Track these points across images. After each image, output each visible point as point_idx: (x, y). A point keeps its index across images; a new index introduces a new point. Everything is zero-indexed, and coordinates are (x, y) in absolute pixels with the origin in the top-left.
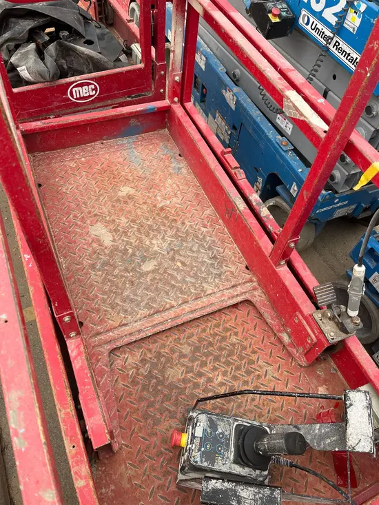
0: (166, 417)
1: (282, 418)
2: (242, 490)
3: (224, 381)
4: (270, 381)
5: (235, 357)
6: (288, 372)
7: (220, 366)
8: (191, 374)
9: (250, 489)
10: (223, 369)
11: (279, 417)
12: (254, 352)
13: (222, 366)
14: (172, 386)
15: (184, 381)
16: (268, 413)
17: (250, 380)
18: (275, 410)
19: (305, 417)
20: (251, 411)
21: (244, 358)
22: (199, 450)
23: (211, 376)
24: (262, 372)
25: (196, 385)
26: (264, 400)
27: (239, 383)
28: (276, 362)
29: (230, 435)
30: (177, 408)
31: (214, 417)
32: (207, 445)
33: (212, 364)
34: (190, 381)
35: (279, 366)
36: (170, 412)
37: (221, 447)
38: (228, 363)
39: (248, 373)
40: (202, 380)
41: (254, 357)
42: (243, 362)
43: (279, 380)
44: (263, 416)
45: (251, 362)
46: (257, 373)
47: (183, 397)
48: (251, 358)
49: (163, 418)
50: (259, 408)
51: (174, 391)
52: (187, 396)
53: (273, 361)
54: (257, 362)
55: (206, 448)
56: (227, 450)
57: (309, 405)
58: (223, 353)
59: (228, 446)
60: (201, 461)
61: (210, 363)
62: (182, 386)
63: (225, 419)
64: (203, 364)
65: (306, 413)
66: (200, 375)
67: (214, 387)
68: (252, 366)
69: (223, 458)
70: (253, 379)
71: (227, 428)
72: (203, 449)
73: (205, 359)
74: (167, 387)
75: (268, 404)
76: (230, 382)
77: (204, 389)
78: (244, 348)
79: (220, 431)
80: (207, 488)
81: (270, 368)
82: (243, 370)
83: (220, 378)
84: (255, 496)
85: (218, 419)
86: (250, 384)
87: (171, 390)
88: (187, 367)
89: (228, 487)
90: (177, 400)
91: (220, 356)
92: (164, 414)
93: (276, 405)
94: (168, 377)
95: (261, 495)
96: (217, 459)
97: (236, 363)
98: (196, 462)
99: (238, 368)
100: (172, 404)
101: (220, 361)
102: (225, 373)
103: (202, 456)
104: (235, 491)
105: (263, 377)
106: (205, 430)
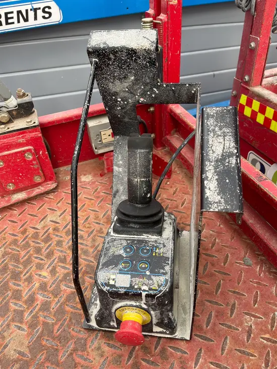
0: (82, 357)
1: (107, 212)
2: (214, 152)
3: (50, 268)
4: (64, 219)
5: (23, 253)
6: (59, 202)
7: (27, 272)
8: (26, 314)
9: (210, 142)
10: (34, 268)
11: (104, 216)
12: (24, 232)
13: (29, 270)
14: (36, 347)
15: (32, 326)
16: (99, 224)
17: (57, 238)
18: (97, 218)
19: (107, 194)
20: (94, 240)
21: (27, 243)
22: (149, 278)
23: (37, 285)
24: (52, 226)
25: (45, 306)
26: (85, 227)
27: (58, 250)
28: (44, 211)
29: (127, 240)
30: (72, 337)
31: (103, 260)
32: (141, 268)
33: (20, 283)
34: (36, 317)
35: (50, 209)
36: (75, 350)
37: (143, 250)
38: (28, 262)
39: (48, 239)
40: (40, 298)
41: (31, 232)
42: (32, 244)
43: (65, 211)
44: (101, 229)
45: (36, 236)
46: (51, 231)
47: (57, 327)
48: (30, 236)
49: (82, 362)
50: (92, 232)
51: (44, 343)
52: (58, 320)
53: (42, 215)
54: (37, 229)
55: (145, 268)
56: (146, 242)
57: (97, 189)
58: (11, 267)
59: (141, 242)
60: (165, 274)
61: (19, 285)
62: (40, 328)
63: (106, 245)
64: (17, 295)
65: (104, 193)
66: (31, 300)
67: (55, 280)
68: (41, 235)
69: (157, 247)
70: (57, 236)
71: (119, 244)
72: (148, 273)
73: (10, 293)
74: (34, 356)
75: (89, 223)
76: (54, 261)
77: (53, 294)
78: (15, 242)
79: (122, 252)
80: (220, 202)
81: (49, 218)
82: (42, 245)
83: (44, 273)
84: (218, 136)
85: (105, 255)
86: (62, 239)
87: (42, 348)
88: (13, 320)
89: (213, 171)
90: (59, 338)
91: (12, 272)
92: (78, 360)
93: (92, 216)
94: (20, 353)
95: (217, 129)
96: (159, 254)
97: (31, 252)
98: (166, 281)
99: (38, 250)
100: (64, 346)
101: (21, 272)
102: (40, 267)
103: (158, 274)
104: (217, 161)
105: (57, 225)
106: (121, 272)
